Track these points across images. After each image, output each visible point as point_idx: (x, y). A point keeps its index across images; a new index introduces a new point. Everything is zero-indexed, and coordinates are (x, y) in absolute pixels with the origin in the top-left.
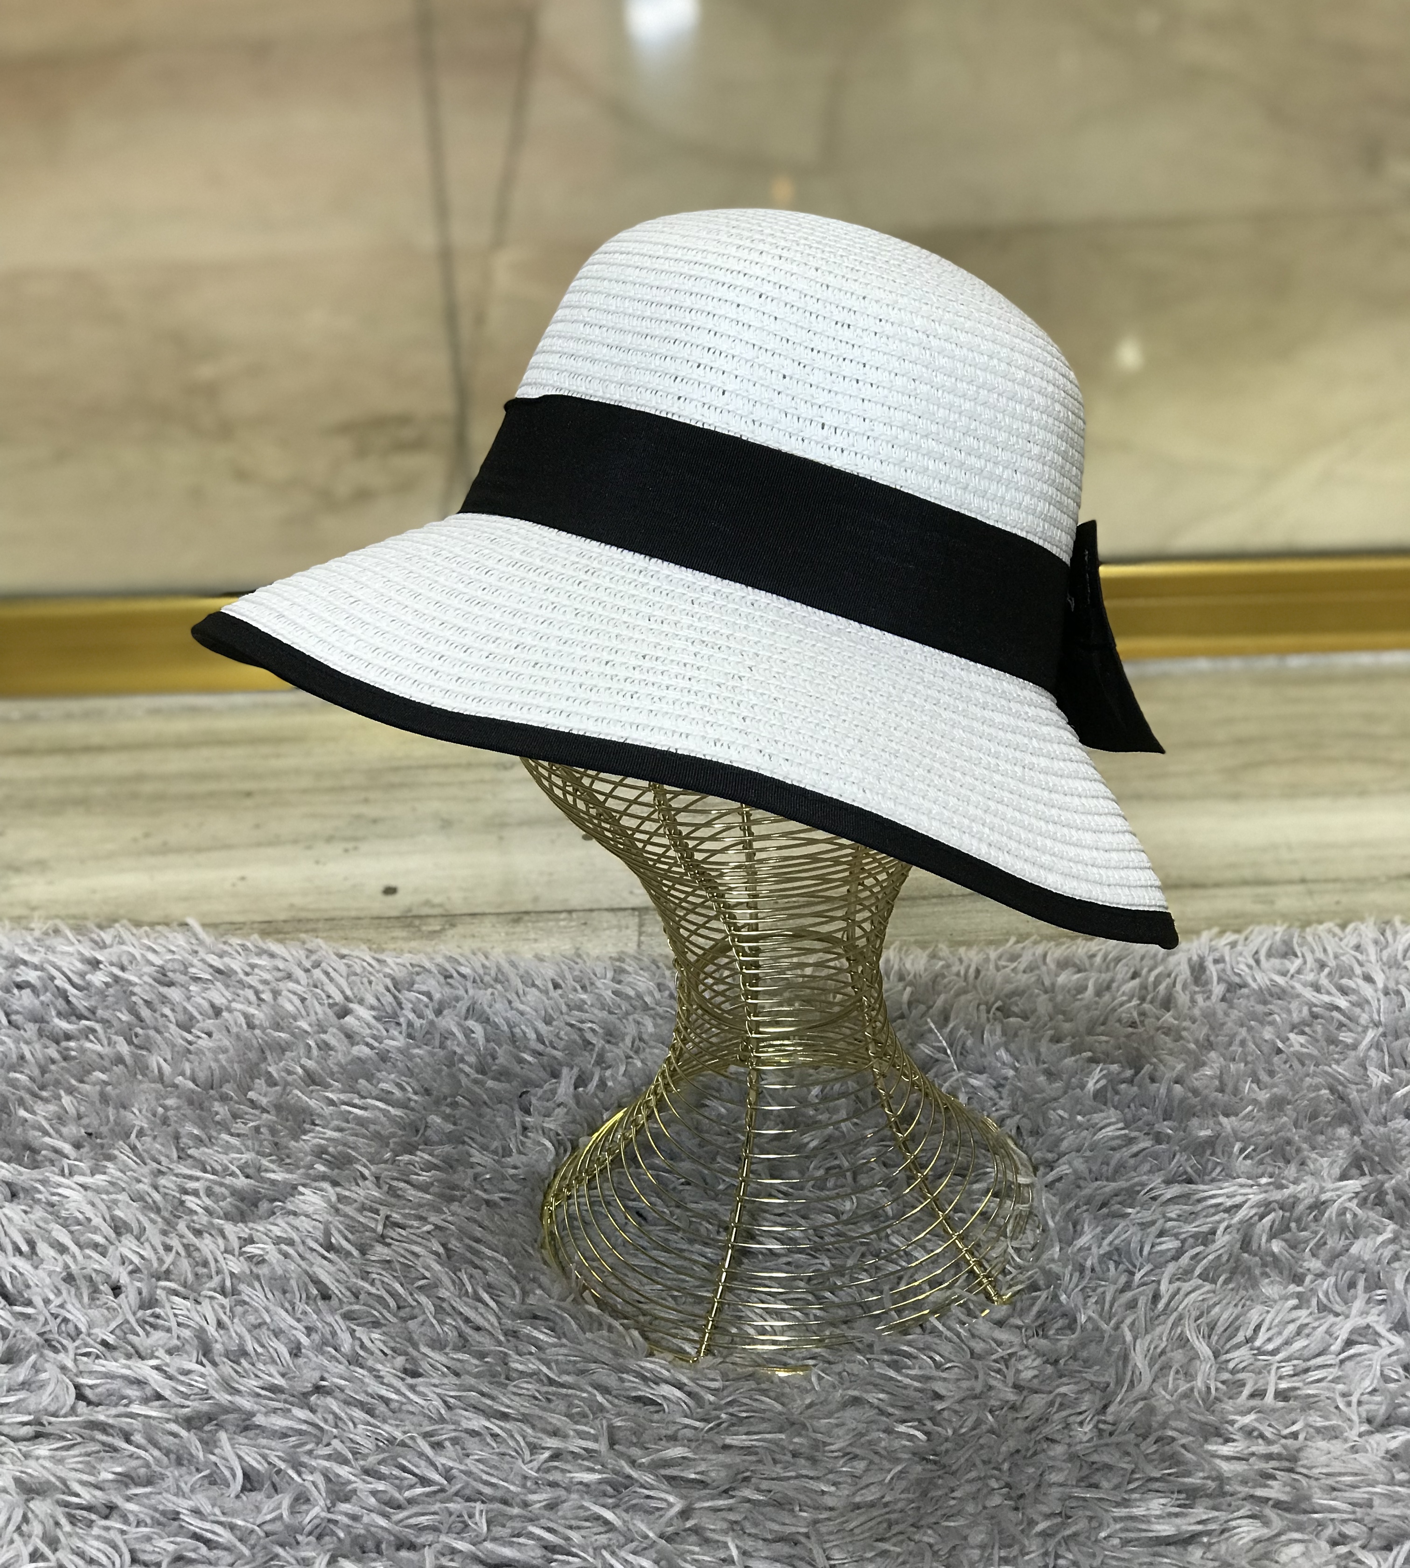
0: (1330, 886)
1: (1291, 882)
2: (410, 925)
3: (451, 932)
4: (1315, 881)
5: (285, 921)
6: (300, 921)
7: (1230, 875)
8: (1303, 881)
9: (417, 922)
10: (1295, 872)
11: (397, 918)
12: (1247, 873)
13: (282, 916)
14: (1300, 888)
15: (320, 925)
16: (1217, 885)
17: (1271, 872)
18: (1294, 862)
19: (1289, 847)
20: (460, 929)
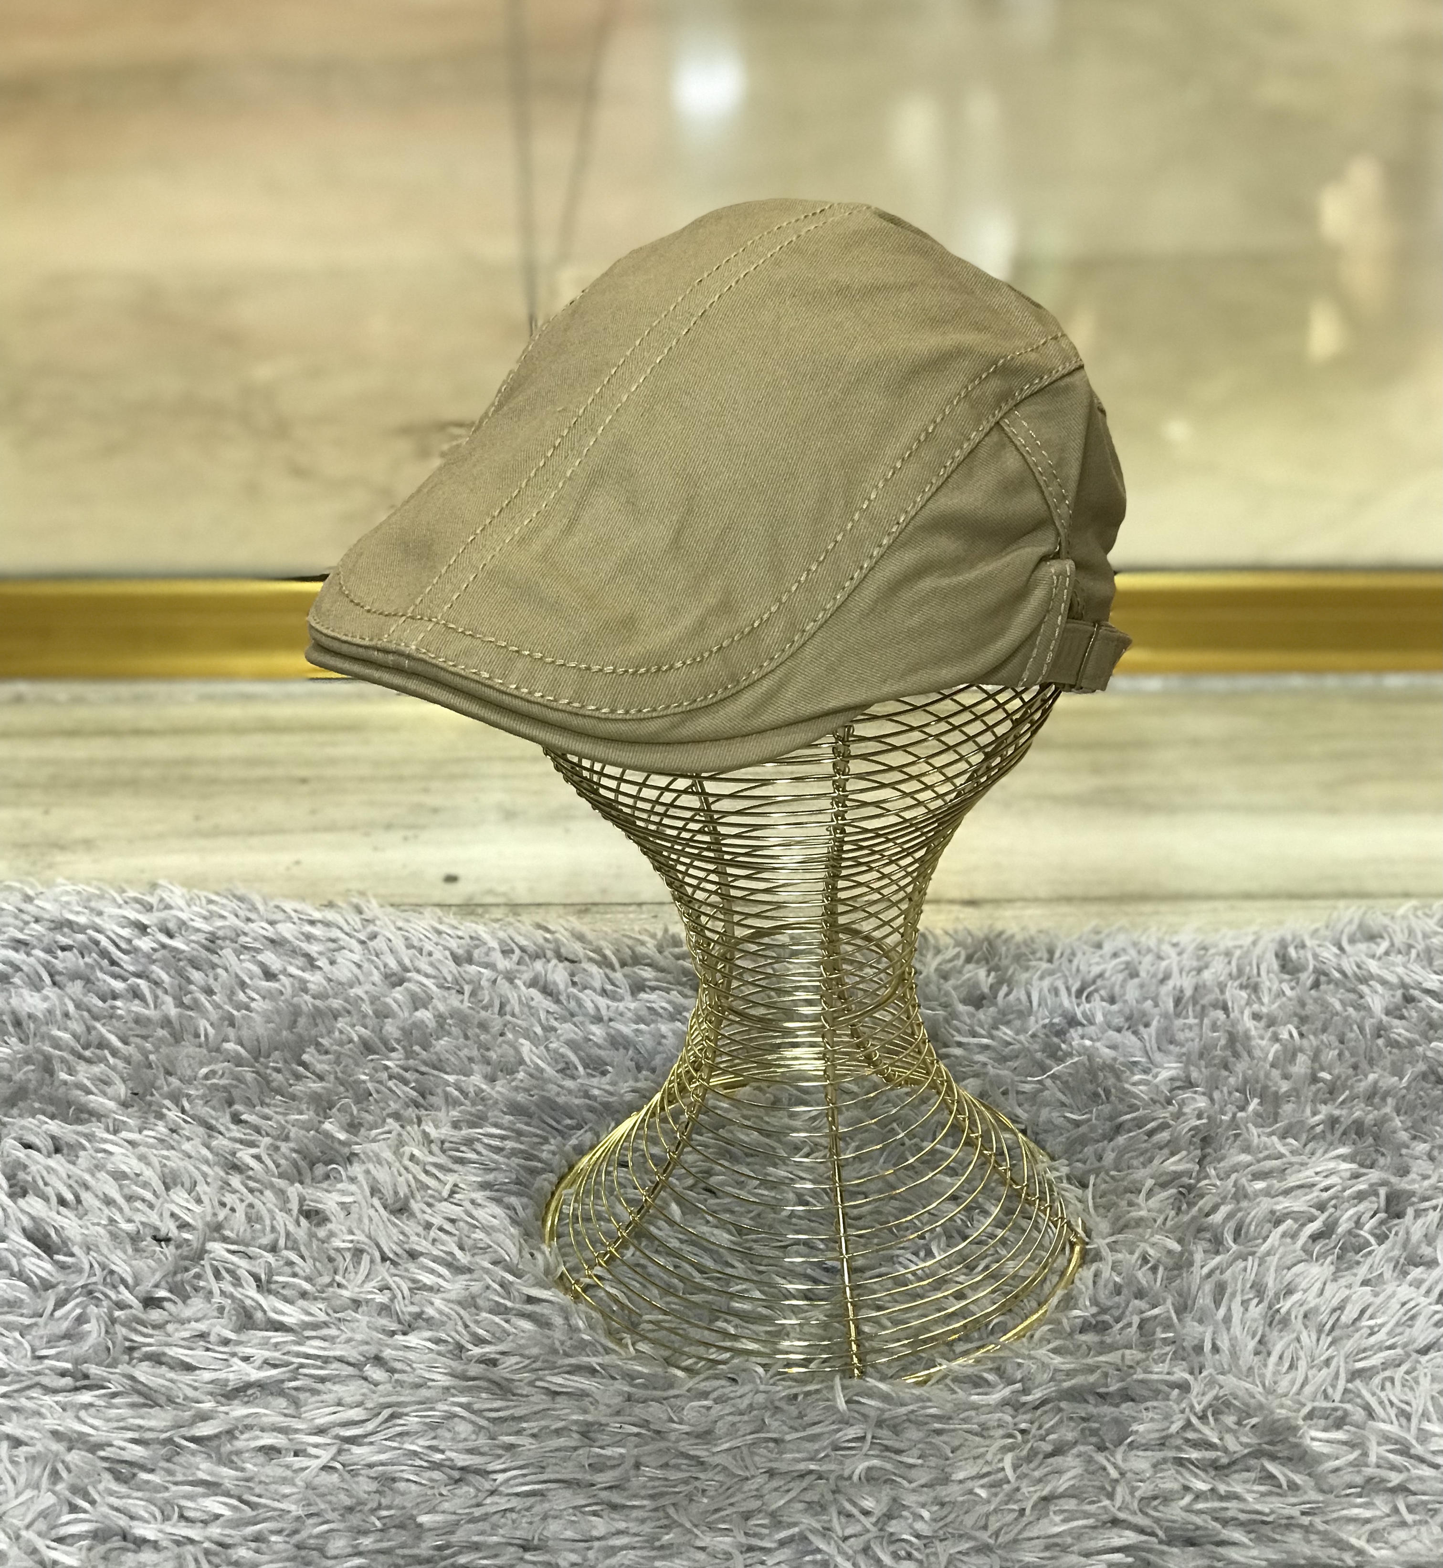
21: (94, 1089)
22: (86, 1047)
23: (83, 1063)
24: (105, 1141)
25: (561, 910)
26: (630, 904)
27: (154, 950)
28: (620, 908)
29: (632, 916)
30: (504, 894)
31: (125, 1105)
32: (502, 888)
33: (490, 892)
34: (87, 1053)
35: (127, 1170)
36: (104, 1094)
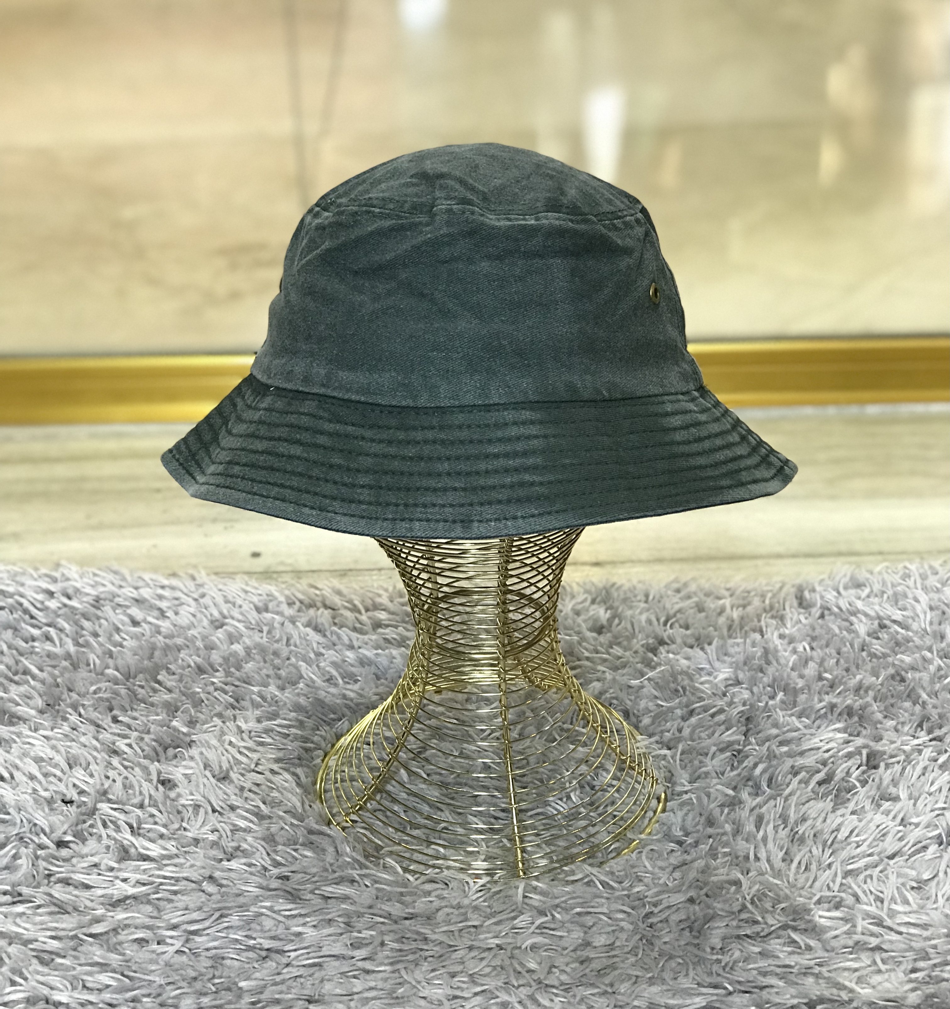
21: (21, 702)
22: (16, 674)
23: (13, 684)
24: (29, 737)
25: (328, 574)
26: (373, 570)
27: (59, 608)
28: (367, 573)
29: (375, 577)
30: (290, 565)
31: (41, 712)
32: (290, 561)
33: (282, 563)
34: (16, 678)
35: (44, 756)
36: (28, 705)
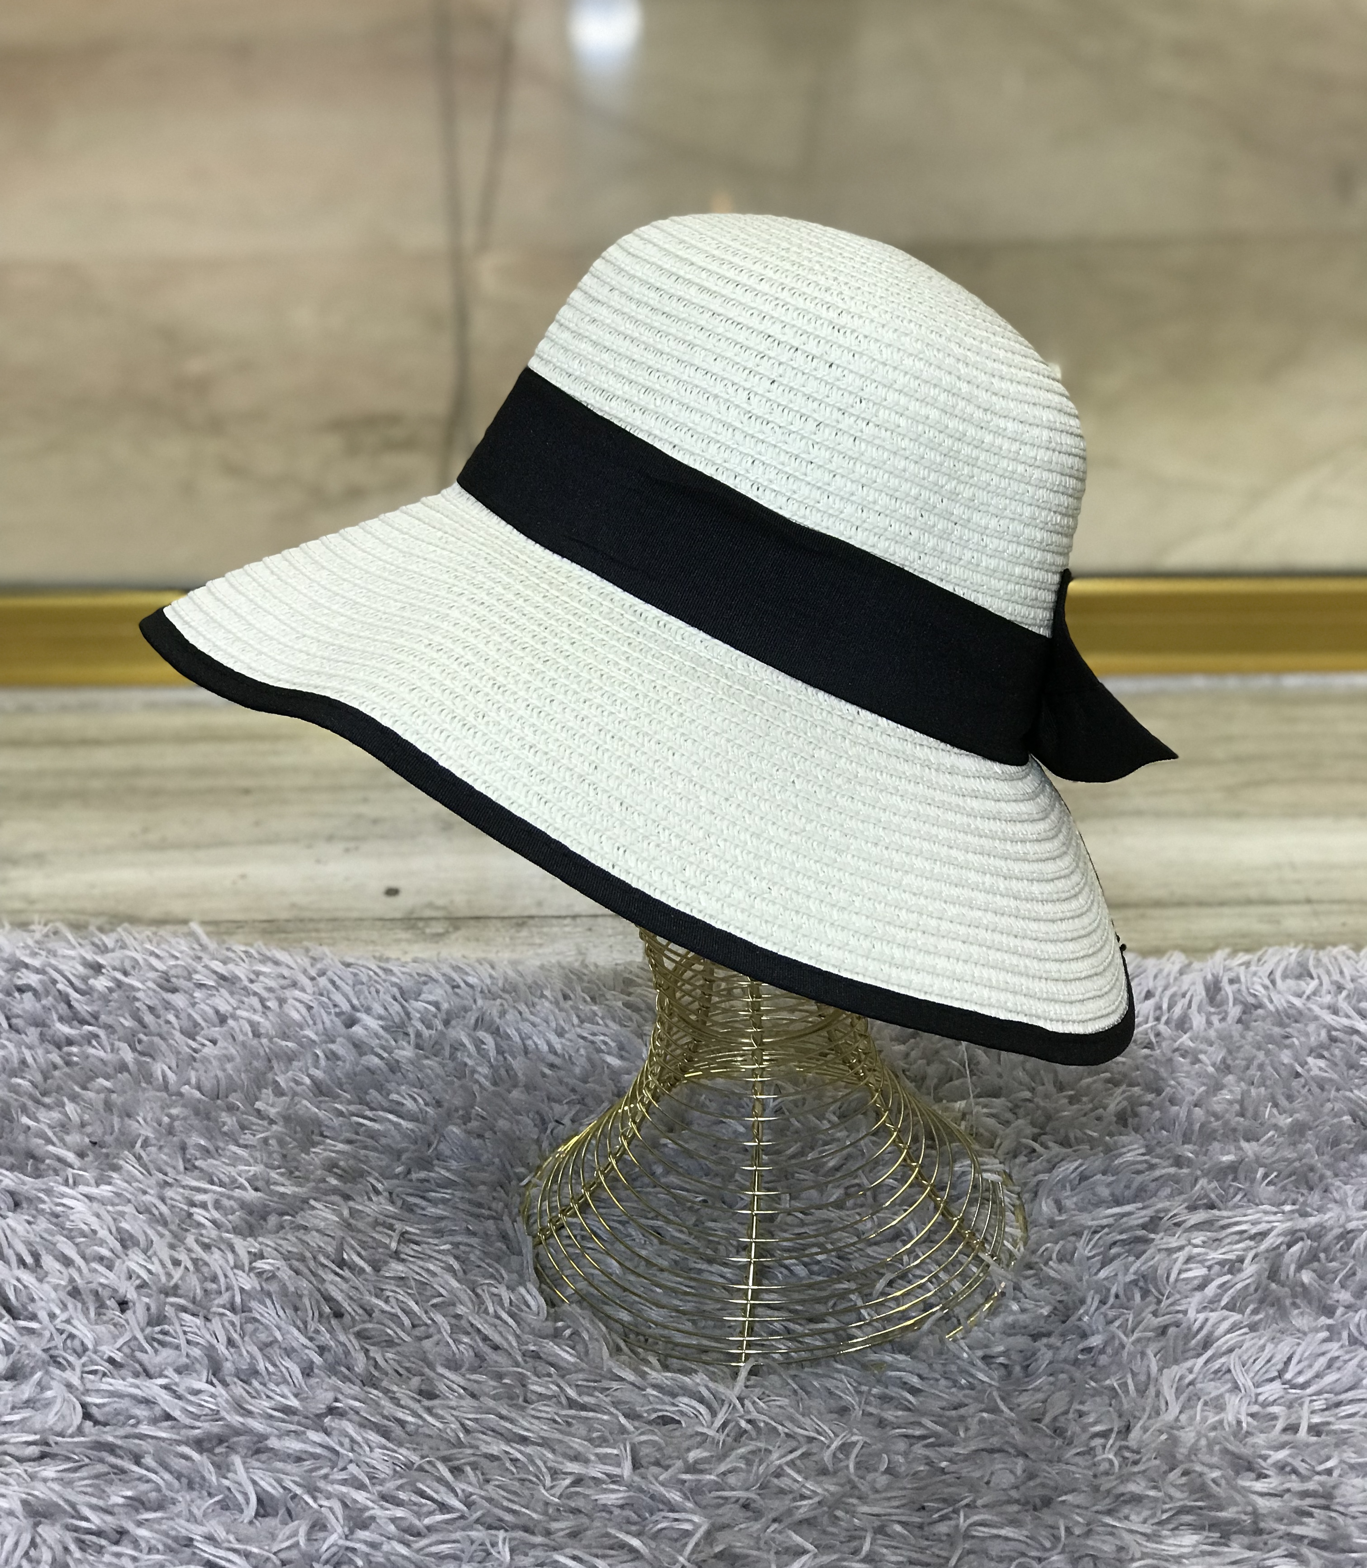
0: (1336, 907)
1: (1296, 902)
2: (413, 927)
3: (453, 936)
4: (1320, 902)
5: (288, 921)
6: (302, 920)
7: (1232, 893)
8: (1309, 901)
9: (421, 924)
10: (1299, 892)
11: (401, 920)
12: (1253, 893)
13: (284, 915)
14: (1307, 908)
15: (322, 926)
16: (1222, 904)
17: (1275, 892)
18: (1298, 882)
19: (1293, 866)
20: (462, 932)
21: (54, 1139)
22: (44, 1094)
23: (42, 1109)
24: (63, 1195)
26: (565, 917)
28: (555, 921)
29: (567, 929)
30: (444, 908)
31: (81, 1155)
32: (441, 902)
33: (430, 905)
34: (46, 1099)
35: (85, 1227)
36: (65, 1145)
